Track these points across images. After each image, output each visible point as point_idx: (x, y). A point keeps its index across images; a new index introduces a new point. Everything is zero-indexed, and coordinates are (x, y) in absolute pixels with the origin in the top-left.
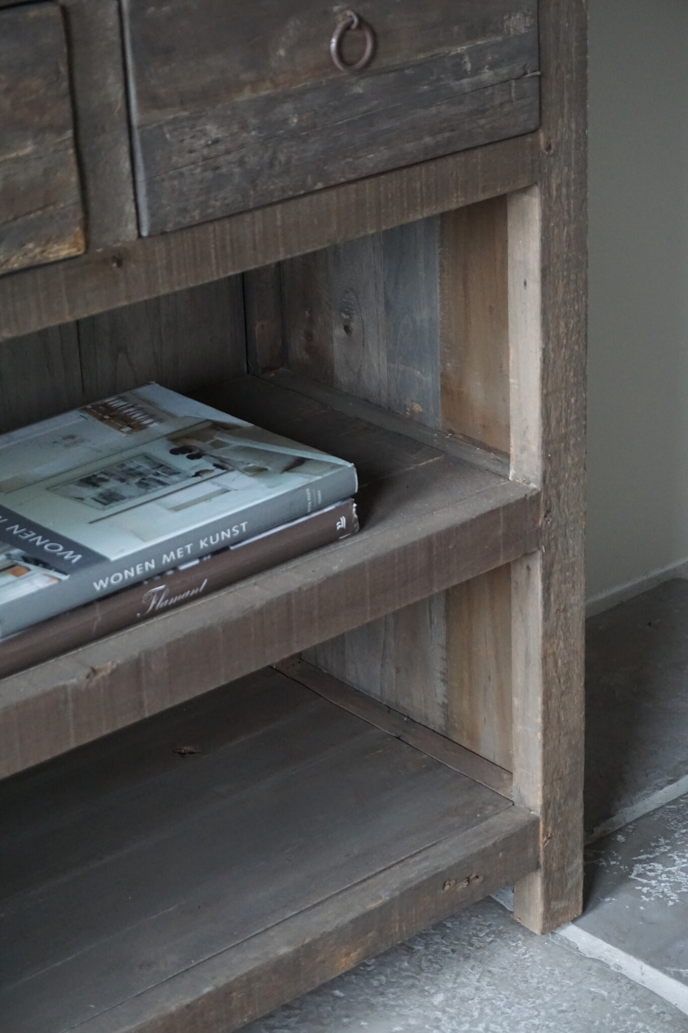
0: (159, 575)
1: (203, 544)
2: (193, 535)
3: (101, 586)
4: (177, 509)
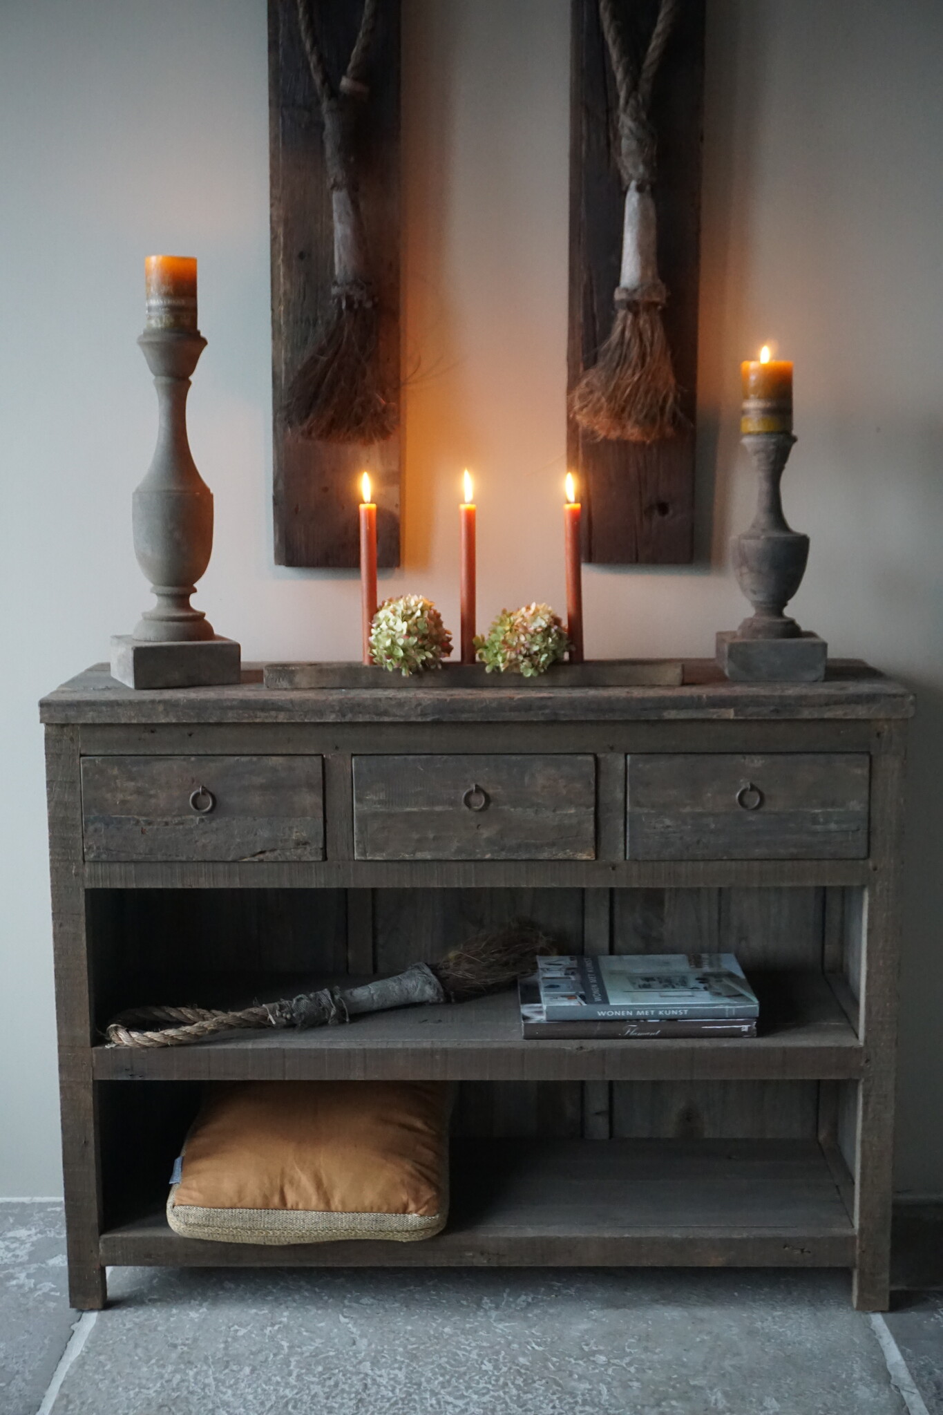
0: (636, 1020)
1: (661, 1013)
2: (657, 1009)
3: (601, 1014)
4: (662, 996)
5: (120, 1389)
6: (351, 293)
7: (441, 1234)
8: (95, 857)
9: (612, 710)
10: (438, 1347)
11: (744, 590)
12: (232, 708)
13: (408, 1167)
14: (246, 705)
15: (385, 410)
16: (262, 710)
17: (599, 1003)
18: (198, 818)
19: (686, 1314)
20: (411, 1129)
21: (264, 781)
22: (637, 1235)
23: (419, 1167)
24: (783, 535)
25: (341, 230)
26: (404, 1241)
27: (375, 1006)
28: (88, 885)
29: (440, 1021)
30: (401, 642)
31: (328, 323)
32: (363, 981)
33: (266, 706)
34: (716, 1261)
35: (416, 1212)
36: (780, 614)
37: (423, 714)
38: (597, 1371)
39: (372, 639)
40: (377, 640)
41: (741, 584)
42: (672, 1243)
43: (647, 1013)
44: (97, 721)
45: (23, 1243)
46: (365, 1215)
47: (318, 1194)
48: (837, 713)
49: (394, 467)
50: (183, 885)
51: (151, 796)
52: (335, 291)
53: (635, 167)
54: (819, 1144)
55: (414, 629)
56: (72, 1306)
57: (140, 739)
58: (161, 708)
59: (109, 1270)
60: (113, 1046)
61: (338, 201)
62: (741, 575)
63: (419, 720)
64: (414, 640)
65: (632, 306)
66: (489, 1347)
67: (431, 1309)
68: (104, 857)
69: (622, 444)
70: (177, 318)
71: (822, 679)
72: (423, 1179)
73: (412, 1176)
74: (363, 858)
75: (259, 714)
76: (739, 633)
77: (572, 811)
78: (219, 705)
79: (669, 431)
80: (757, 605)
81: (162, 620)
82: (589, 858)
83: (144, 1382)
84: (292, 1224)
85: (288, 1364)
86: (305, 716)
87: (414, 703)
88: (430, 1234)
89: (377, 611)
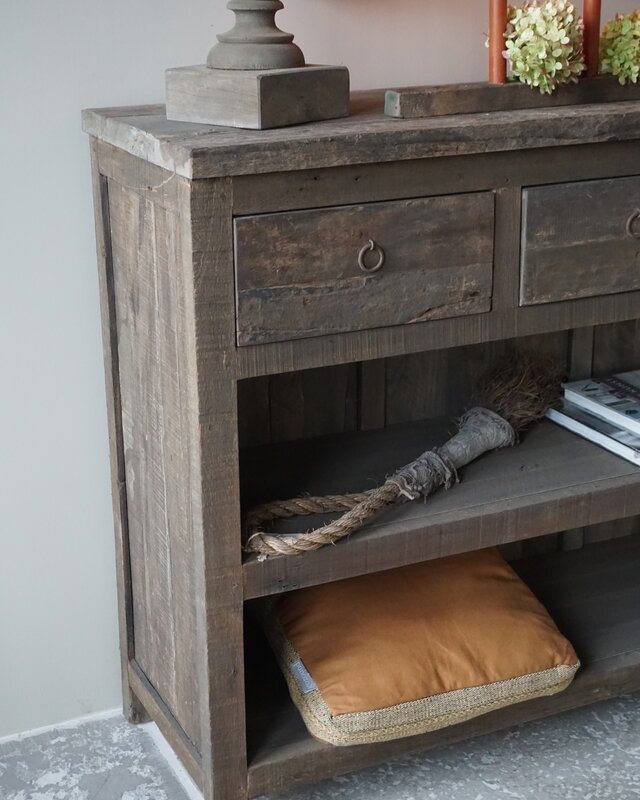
8: (251, 340)
12: (410, 142)
13: (534, 619)
16: (443, 141)
18: (365, 279)
21: (435, 227)
23: (540, 617)
28: (241, 376)
30: (557, 53)
35: (562, 664)
37: (601, 133)
44: (261, 170)
47: (473, 667)
50: (346, 360)
51: (314, 259)
57: (301, 189)
58: (333, 147)
60: (266, 557)
63: (597, 140)
68: (260, 338)
72: (549, 628)
73: (542, 628)
74: (530, 303)
75: (439, 146)
84: (455, 705)
86: (486, 145)
87: (592, 120)
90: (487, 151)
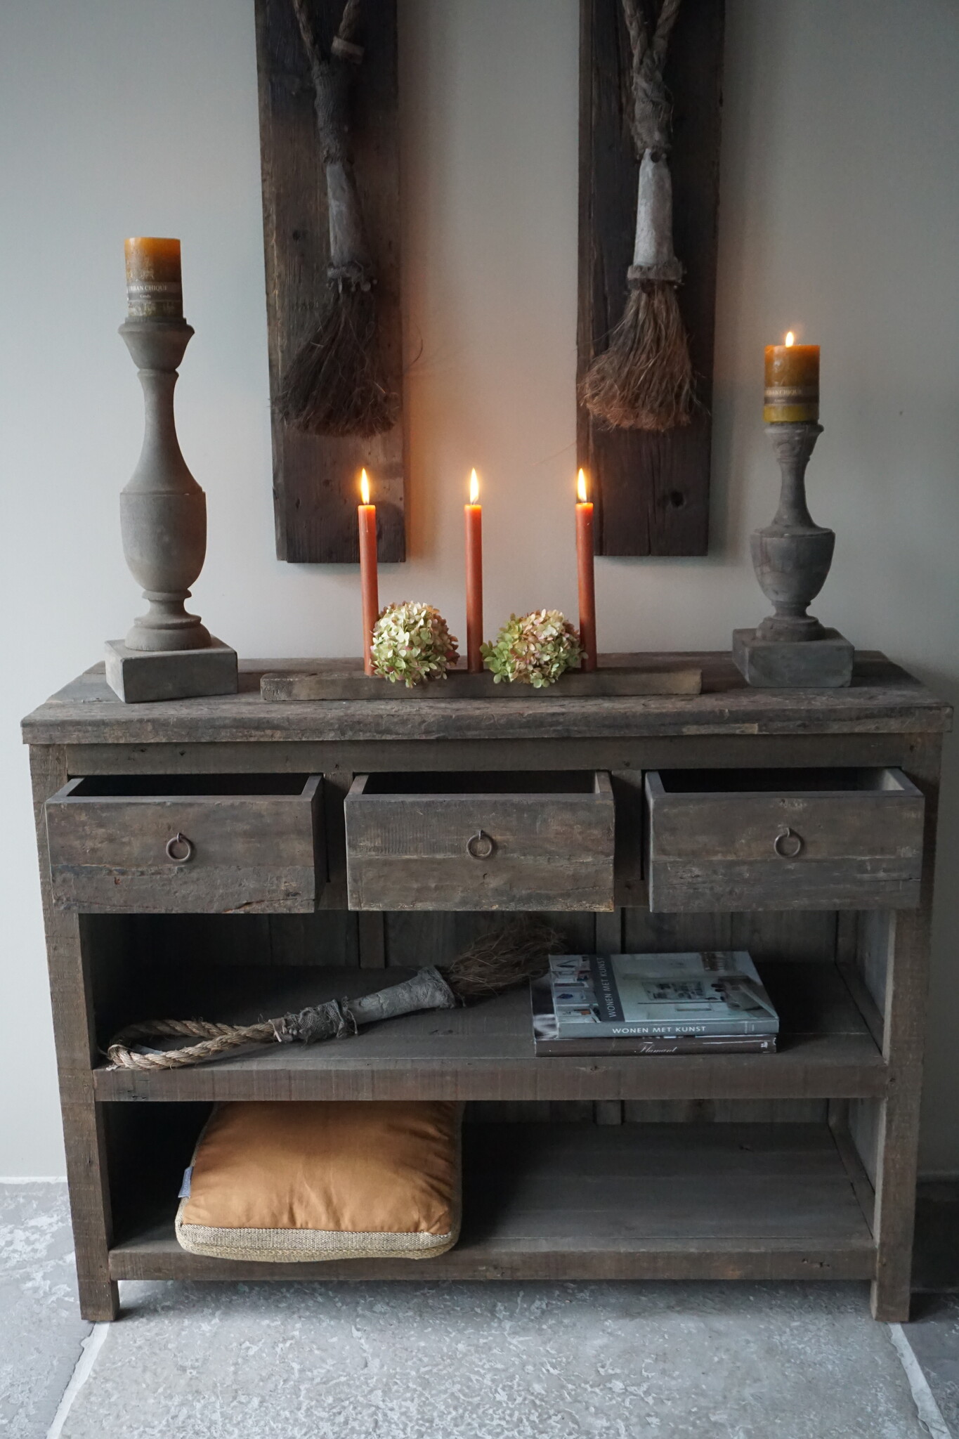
0: (652, 1037)
1: (677, 1029)
2: (673, 1025)
3: (617, 1031)
4: (679, 1010)
5: (125, 1428)
6: (348, 275)
7: (453, 1249)
9: (628, 726)
10: (450, 1370)
11: (765, 590)
12: (225, 727)
13: (421, 1182)
14: (241, 724)
15: (386, 399)
16: (257, 728)
17: (614, 1019)
18: (176, 868)
19: (702, 1325)
20: (425, 1136)
22: (653, 1250)
23: (430, 1180)
24: (809, 532)
25: (336, 207)
26: (416, 1258)
27: (385, 1015)
29: (451, 1032)
30: (403, 653)
31: (325, 306)
32: (372, 990)
33: (260, 725)
34: (733, 1274)
35: (428, 1231)
36: (803, 614)
37: (427, 732)
38: (614, 1402)
39: (374, 648)
40: (379, 651)
41: (762, 584)
42: (688, 1257)
43: (663, 1030)
44: (83, 741)
45: (43, 1233)
46: (376, 1235)
47: (328, 1213)
48: (869, 727)
49: (397, 459)
51: (123, 844)
52: (330, 273)
53: (650, 132)
54: (830, 1130)
55: (416, 640)
56: (84, 1317)
57: (129, 759)
58: (150, 727)
59: (120, 1283)
60: (115, 1068)
61: (333, 175)
62: (762, 574)
63: (424, 737)
64: (416, 651)
65: (647, 286)
66: (504, 1370)
67: (445, 1319)
69: (636, 432)
70: (159, 305)
71: (848, 684)
72: (435, 1194)
73: (423, 1191)
75: (253, 732)
76: (759, 634)
77: (590, 859)
78: (211, 724)
79: (685, 419)
80: (778, 605)
81: (153, 628)
82: (608, 910)
83: (149, 1418)
84: (301, 1243)
85: (296, 1392)
86: (303, 735)
87: (418, 719)
88: (442, 1251)
89: (378, 618)
90: (304, 739)
